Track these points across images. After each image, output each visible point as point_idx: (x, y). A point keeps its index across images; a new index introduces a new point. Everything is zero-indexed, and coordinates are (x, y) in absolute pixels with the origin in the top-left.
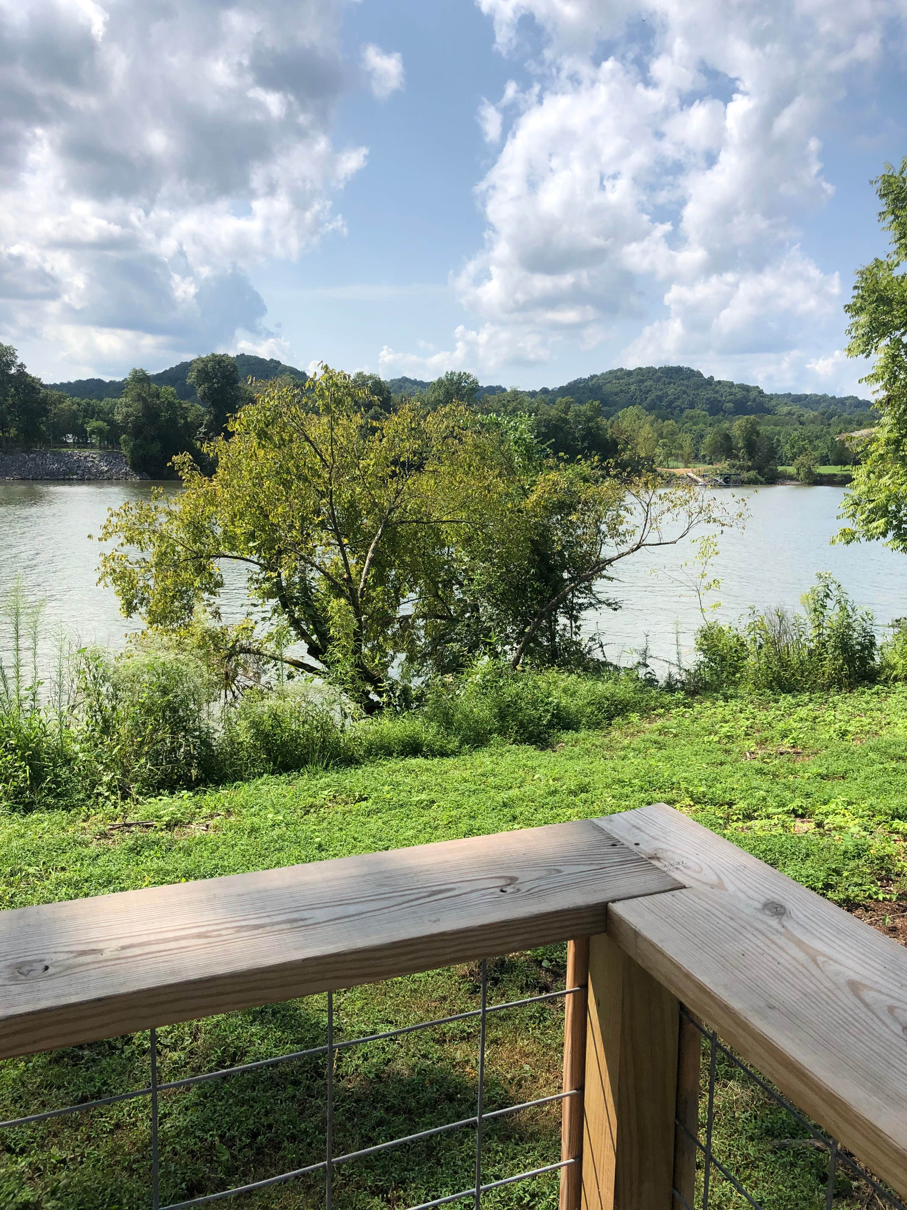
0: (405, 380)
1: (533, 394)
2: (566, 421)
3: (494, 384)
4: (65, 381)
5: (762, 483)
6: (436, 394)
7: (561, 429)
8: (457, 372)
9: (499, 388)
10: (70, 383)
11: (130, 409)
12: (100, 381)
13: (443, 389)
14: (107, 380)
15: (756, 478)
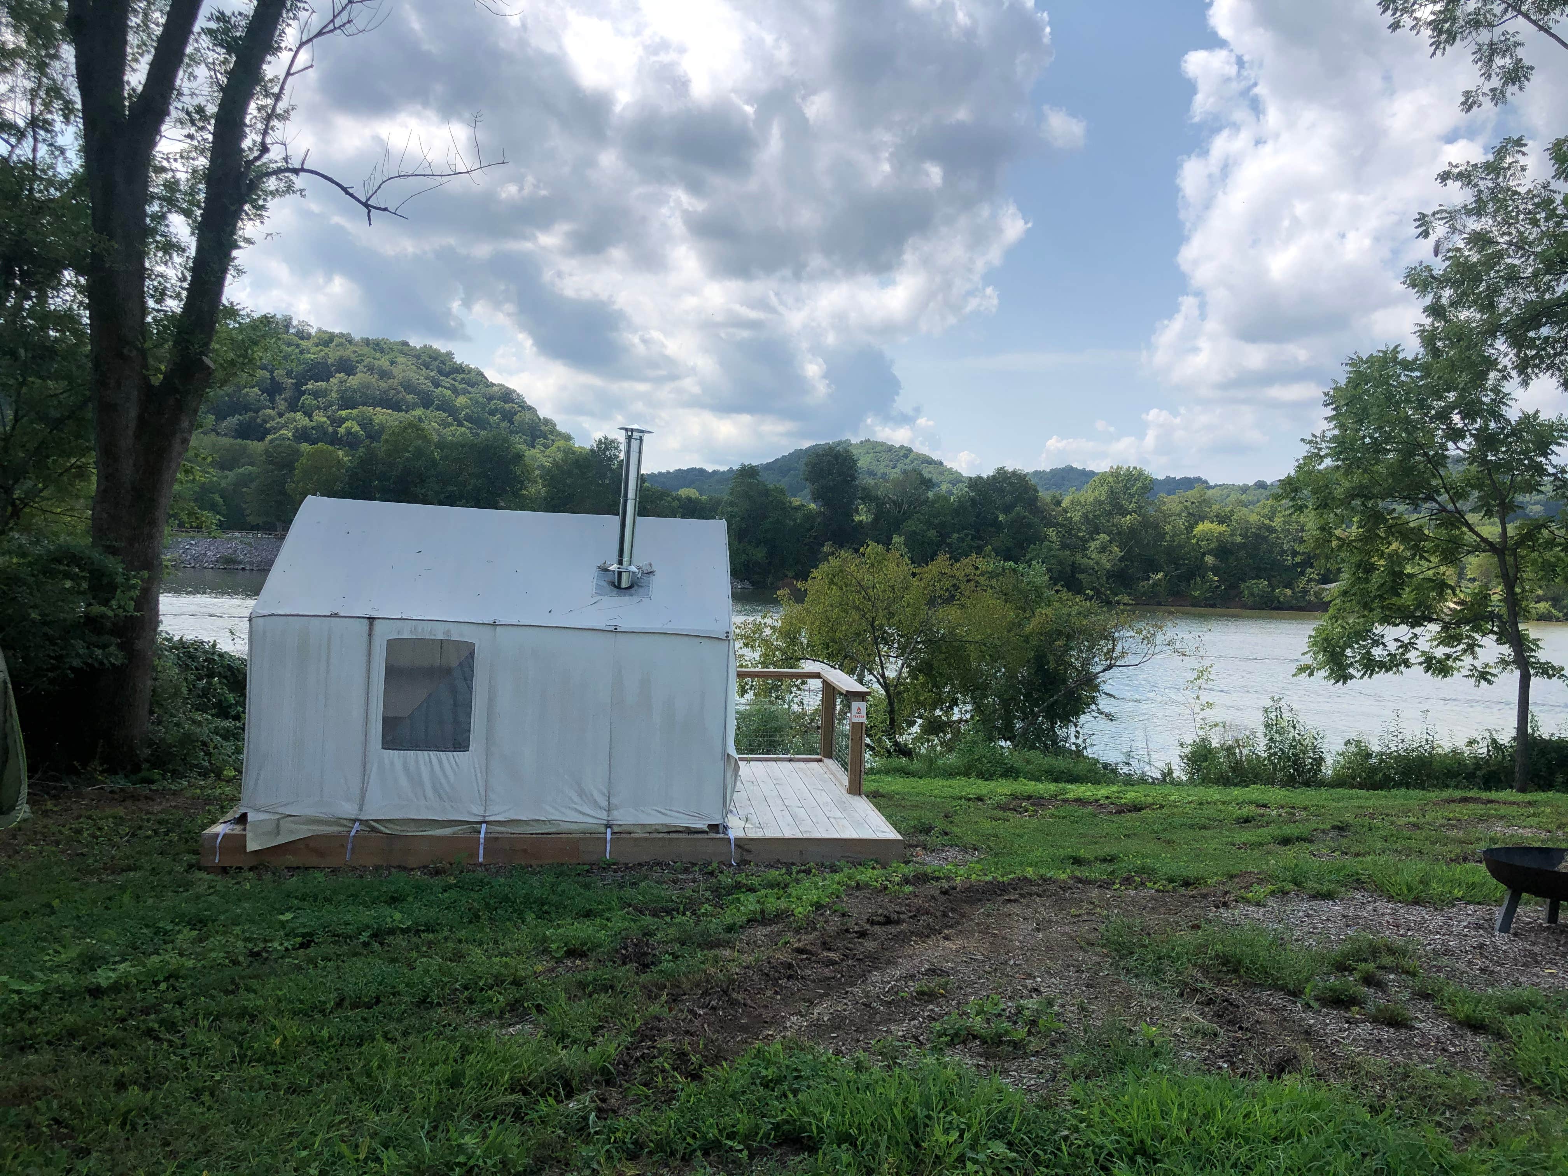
0: (1070, 470)
1: (1245, 489)
2: (1271, 530)
3: (1191, 475)
4: (664, 471)
5: (1558, 620)
6: (1097, 493)
7: (1265, 538)
8: (1125, 467)
9: (1198, 480)
10: (668, 473)
11: (736, 509)
12: (702, 471)
13: (1106, 488)
14: (710, 469)
15: (1550, 612)
